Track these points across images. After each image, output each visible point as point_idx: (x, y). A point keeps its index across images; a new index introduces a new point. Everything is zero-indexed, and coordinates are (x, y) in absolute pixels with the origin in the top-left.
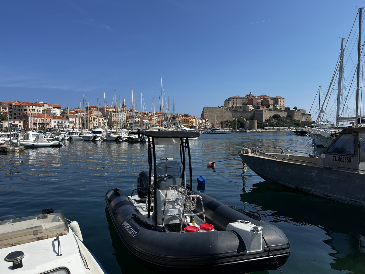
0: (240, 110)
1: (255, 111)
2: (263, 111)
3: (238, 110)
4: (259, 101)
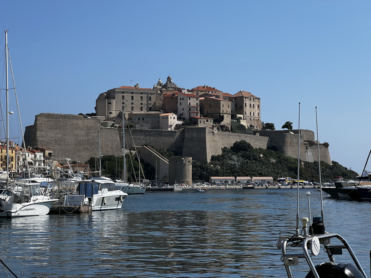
0: (142, 126)
1: (183, 131)
2: (207, 130)
3: (138, 127)
4: (193, 102)
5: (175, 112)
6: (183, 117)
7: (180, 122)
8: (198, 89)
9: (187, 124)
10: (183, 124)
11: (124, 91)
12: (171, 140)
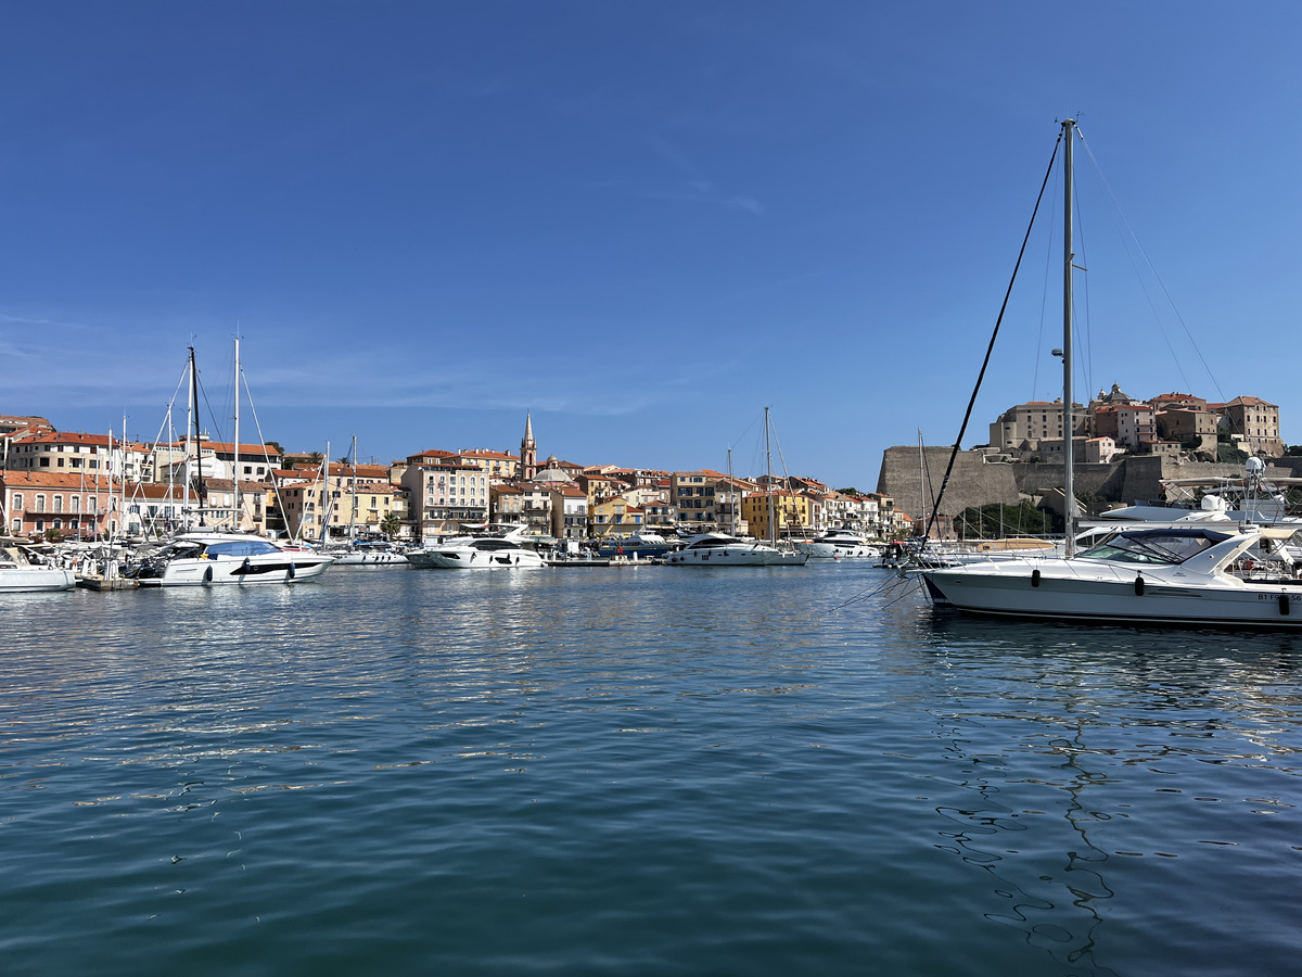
0: (1057, 459)
1: (1124, 464)
2: (1164, 461)
3: (1050, 460)
4: (1144, 418)
5: (1113, 435)
6: (1127, 442)
7: (1122, 451)
8: (1160, 399)
9: (1133, 453)
10: (1126, 453)
11: (1029, 409)
12: (1104, 478)
